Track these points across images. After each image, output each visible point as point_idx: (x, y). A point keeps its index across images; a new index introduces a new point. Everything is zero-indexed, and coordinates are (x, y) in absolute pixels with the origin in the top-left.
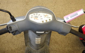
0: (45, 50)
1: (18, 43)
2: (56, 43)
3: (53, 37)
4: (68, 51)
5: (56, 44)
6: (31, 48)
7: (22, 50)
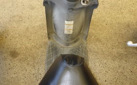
0: (80, 47)
1: (37, 38)
2: (98, 40)
3: (94, 31)
4: (118, 53)
5: (97, 43)
6: (57, 42)
7: (42, 49)
